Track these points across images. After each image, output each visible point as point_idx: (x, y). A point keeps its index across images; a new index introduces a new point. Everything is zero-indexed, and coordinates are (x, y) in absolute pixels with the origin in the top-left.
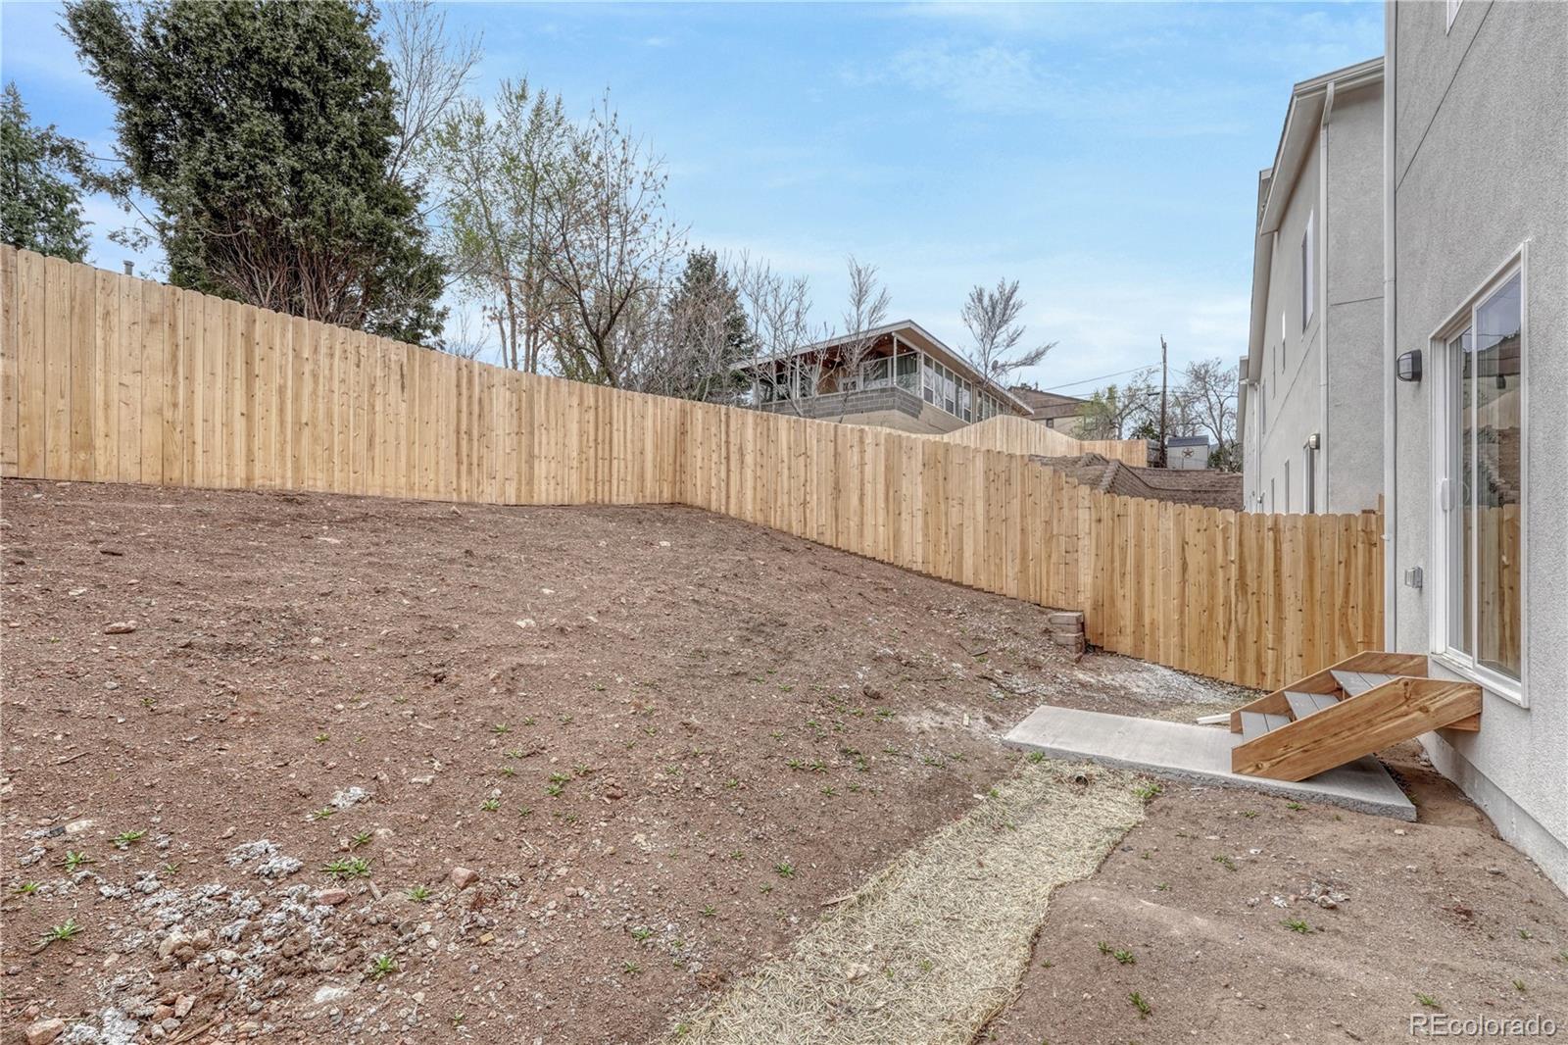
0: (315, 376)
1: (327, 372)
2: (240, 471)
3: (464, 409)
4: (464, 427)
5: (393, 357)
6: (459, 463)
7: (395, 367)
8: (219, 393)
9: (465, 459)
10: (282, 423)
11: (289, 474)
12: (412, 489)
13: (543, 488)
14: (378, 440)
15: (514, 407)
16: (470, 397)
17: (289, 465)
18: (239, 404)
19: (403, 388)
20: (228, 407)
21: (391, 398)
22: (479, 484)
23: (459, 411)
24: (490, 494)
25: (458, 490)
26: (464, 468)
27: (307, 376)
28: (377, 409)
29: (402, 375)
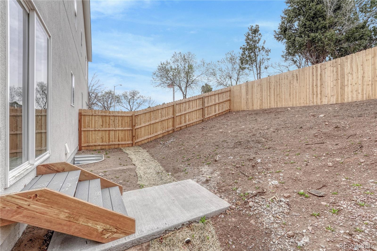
0: (279, 85)
1: (281, 83)
2: (269, 106)
3: (315, 79)
4: (315, 84)
5: (295, 74)
6: (313, 94)
7: (295, 76)
8: (266, 93)
9: (315, 93)
10: (274, 95)
11: (275, 105)
12: (300, 104)
13: (350, 96)
14: (292, 94)
15: (335, 71)
16: (317, 75)
17: (275, 103)
18: (268, 94)
19: (297, 80)
20: (267, 95)
21: (294, 84)
22: (320, 99)
23: (313, 80)
24: (325, 101)
25: (313, 102)
26: (315, 96)
27: (278, 85)
28: (291, 87)
29: (297, 77)
